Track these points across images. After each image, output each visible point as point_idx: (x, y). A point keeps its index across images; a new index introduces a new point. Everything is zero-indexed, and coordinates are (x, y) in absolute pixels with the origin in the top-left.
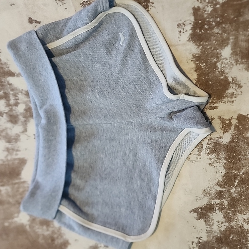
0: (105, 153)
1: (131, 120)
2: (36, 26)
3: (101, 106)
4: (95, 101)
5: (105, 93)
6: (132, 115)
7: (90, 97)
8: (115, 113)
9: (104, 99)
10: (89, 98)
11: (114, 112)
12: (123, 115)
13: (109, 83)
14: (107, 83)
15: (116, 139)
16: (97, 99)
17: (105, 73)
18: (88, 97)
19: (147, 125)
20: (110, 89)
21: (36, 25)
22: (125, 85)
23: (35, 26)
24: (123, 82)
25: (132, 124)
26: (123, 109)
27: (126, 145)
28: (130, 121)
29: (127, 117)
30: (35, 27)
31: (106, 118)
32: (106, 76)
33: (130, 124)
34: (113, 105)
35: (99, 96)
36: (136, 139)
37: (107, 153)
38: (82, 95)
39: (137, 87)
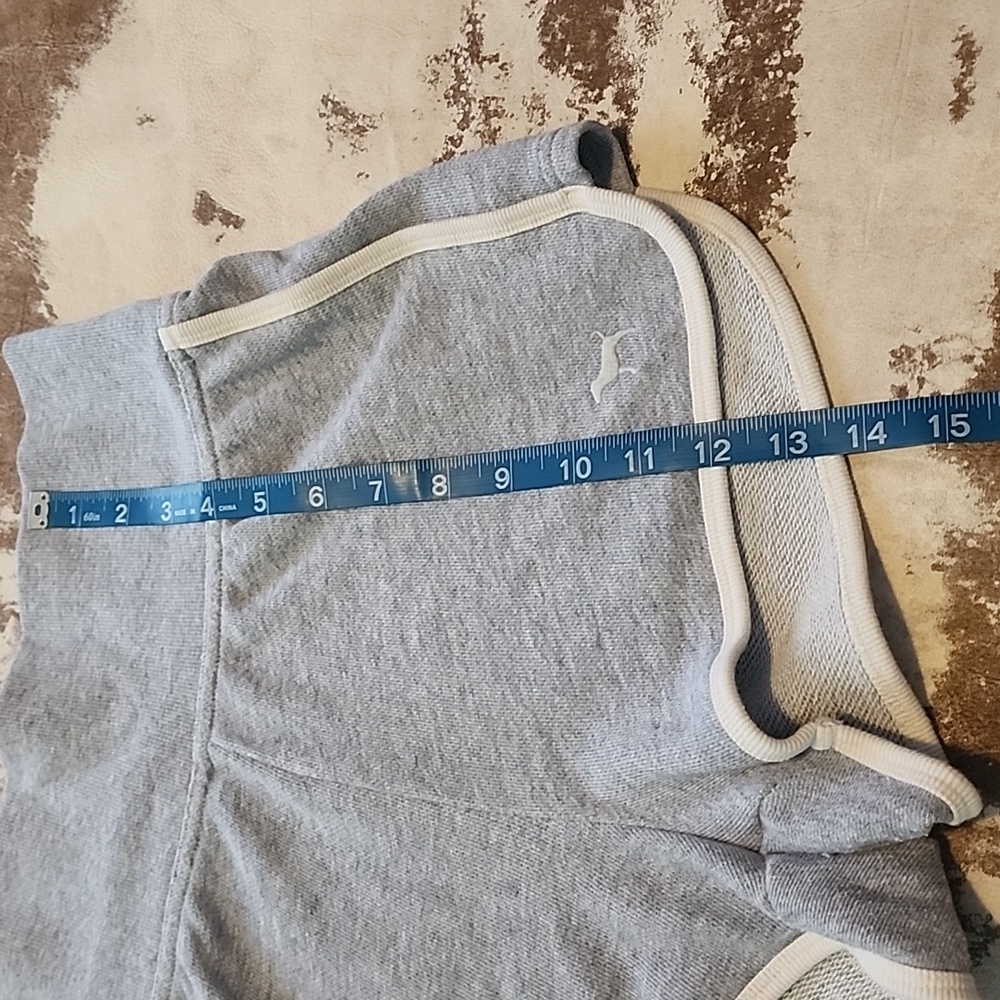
0: (396, 967)
1: (541, 815)
2: (221, 237)
3: (417, 693)
4: (394, 659)
5: (452, 634)
6: (549, 786)
7: (379, 634)
8: (471, 754)
9: (440, 661)
10: (376, 636)
11: (467, 744)
12: (507, 776)
13: (480, 581)
14: (470, 582)
15: (457, 900)
16: (406, 651)
17: (475, 523)
18: (372, 632)
19: (619, 857)
20: (479, 616)
21: (221, 234)
22: (552, 614)
23: (216, 237)
24: (549, 594)
25: (543, 836)
26: (515, 740)
27: (504, 950)
28: (533, 815)
29: (524, 790)
30: (218, 240)
31: (420, 767)
32: (473, 542)
33: (532, 831)
34: (470, 704)
35: (420, 639)
36: (552, 927)
37: (402, 967)
38: (349, 617)
39: (608, 644)
